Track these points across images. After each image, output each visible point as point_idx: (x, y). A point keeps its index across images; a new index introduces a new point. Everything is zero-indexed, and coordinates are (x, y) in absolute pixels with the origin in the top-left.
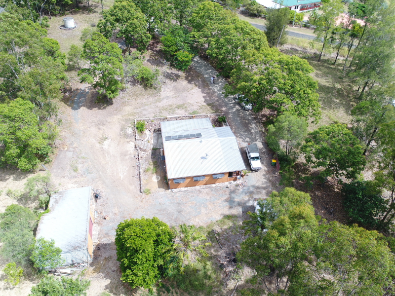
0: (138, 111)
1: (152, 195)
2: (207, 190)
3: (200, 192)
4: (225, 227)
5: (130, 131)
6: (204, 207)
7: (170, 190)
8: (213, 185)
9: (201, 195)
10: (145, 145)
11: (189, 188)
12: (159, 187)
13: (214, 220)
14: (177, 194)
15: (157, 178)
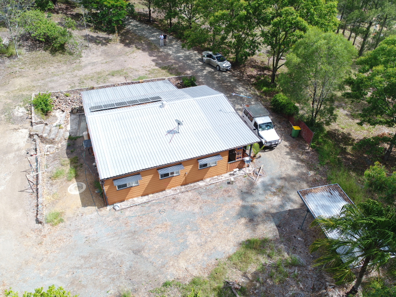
0: (39, 84)
1: (68, 223)
2: (190, 194)
3: (176, 200)
4: (252, 269)
5: (20, 111)
6: (192, 230)
7: (109, 208)
8: (201, 184)
9: (179, 206)
10: (53, 132)
11: (151, 195)
12: (84, 205)
13: (223, 257)
14: (127, 213)
15: (79, 187)
